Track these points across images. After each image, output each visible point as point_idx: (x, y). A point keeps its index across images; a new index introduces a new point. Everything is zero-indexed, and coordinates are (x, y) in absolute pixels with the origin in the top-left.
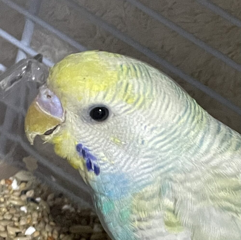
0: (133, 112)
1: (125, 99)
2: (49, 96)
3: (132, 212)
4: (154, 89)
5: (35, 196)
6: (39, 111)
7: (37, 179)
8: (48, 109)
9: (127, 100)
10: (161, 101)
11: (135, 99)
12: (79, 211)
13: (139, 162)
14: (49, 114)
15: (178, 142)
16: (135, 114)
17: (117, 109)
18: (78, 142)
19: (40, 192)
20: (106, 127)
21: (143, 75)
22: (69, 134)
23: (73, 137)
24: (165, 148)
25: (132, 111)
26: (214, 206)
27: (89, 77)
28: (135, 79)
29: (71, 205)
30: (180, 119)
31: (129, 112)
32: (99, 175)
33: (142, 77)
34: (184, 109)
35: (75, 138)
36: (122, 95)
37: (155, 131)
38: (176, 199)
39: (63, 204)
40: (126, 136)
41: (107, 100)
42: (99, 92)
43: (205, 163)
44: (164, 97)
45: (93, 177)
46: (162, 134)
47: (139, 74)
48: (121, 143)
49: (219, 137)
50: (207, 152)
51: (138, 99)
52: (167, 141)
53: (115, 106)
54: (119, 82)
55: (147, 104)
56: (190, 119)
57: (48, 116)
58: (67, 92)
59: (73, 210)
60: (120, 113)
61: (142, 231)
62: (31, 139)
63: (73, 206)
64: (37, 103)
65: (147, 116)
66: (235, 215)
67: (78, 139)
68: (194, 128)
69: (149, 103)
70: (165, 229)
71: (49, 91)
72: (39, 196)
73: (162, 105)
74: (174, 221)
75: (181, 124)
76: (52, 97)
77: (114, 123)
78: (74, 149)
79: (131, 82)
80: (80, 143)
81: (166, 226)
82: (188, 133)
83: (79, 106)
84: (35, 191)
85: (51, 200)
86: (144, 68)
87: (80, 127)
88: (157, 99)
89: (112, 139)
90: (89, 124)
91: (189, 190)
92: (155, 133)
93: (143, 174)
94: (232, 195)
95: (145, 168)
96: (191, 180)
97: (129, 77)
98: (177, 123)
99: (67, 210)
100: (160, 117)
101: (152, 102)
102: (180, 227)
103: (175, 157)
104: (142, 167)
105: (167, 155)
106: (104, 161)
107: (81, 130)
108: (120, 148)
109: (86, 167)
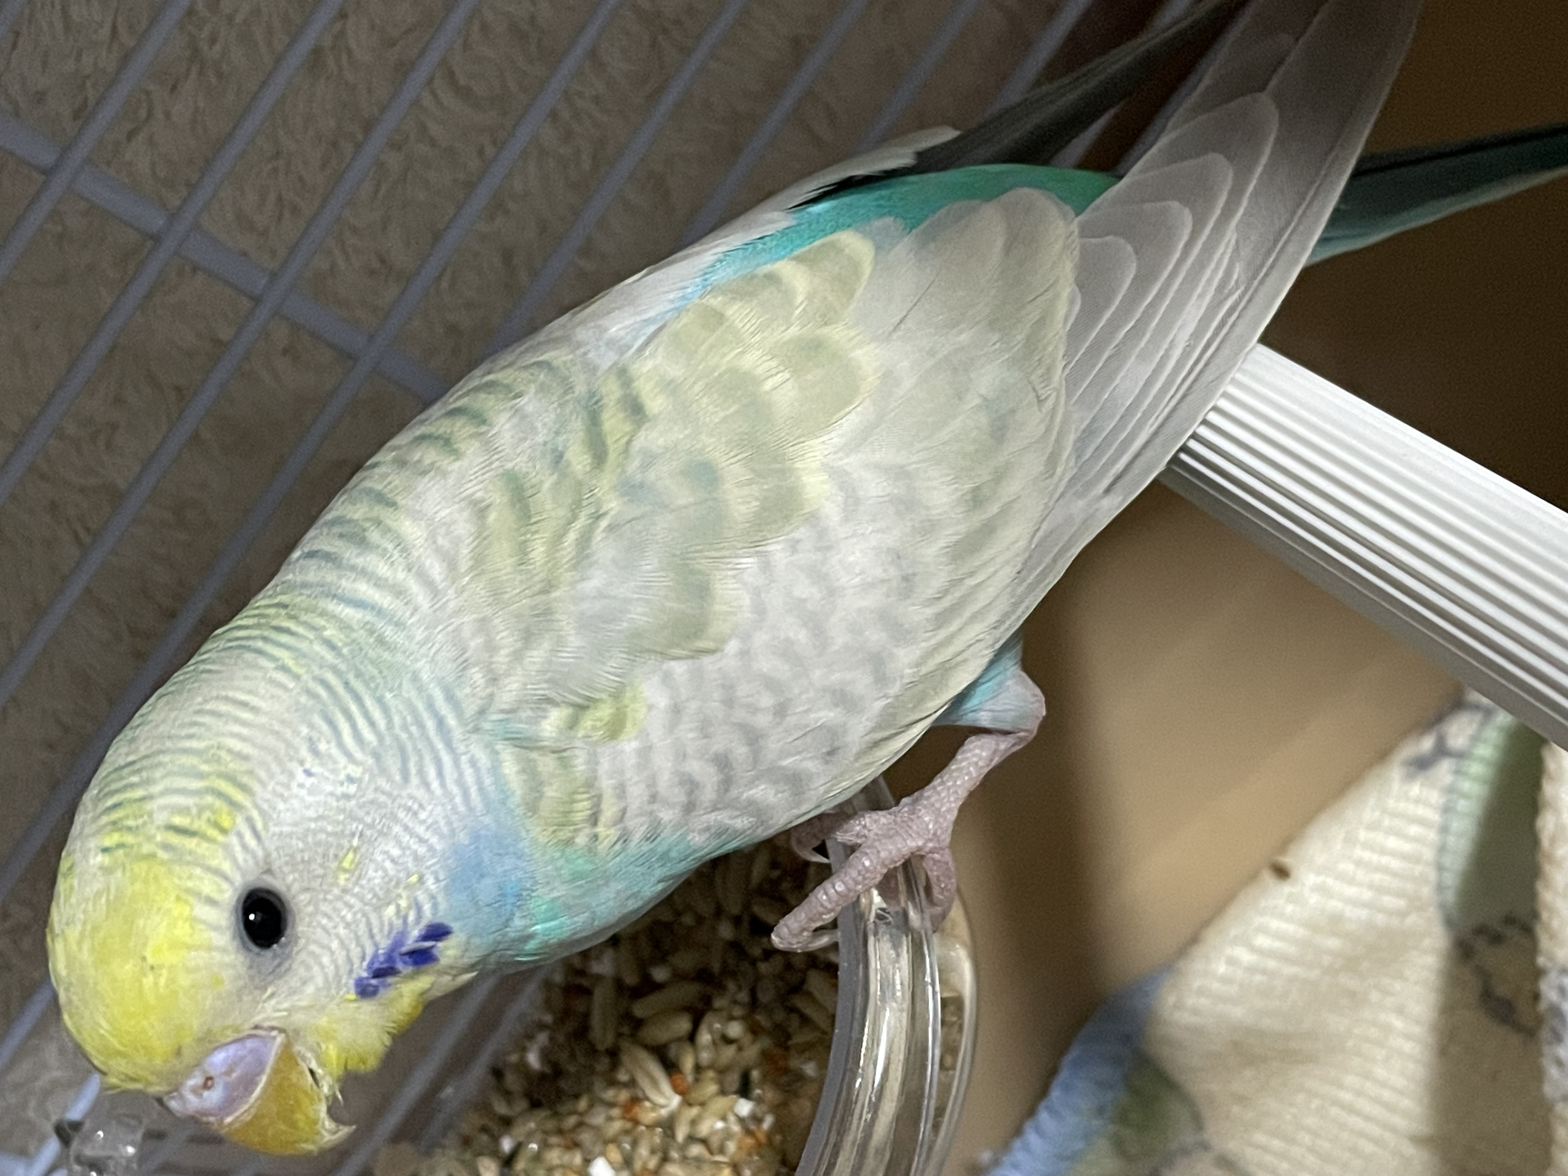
0: (262, 813)
1: (220, 838)
2: (208, 1083)
3: (569, 842)
4: (188, 744)
5: (495, 1152)
6: (253, 1111)
7: (443, 1147)
8: (248, 1083)
9: (224, 831)
10: (226, 723)
11: (218, 803)
12: (548, 1018)
13: (421, 794)
14: (264, 1079)
15: (359, 675)
16: (265, 806)
17: (251, 862)
18: (348, 992)
19: (485, 1138)
20: (304, 898)
21: (135, 779)
22: (323, 1021)
23: (332, 1006)
24: (377, 714)
25: (255, 814)
26: (573, 584)
27: (148, 954)
28: (149, 806)
29: (528, 1044)
30: (284, 669)
31: (259, 825)
32: (451, 928)
33: (148, 782)
34: (249, 656)
35: (337, 1000)
36: (205, 845)
37: (322, 747)
38: (539, 699)
39: (522, 1067)
40: (335, 834)
41: (221, 891)
42: (194, 920)
43: (435, 596)
44: (214, 714)
45: (453, 947)
46: (331, 723)
47: (139, 793)
48: (356, 850)
49: (350, 554)
50: (399, 592)
51: (220, 794)
52: (354, 708)
53: (239, 868)
54: (162, 855)
55: (233, 766)
56: (284, 638)
57: (269, 1083)
58: (195, 1023)
59: (543, 1038)
60: (260, 854)
61: (628, 815)
62: (340, 1134)
63: (530, 1037)
64: (229, 1120)
65: (275, 767)
66: (604, 523)
67: (339, 988)
68: (313, 628)
69: (231, 761)
70: (629, 740)
71: (191, 1082)
72: (496, 1140)
73: (238, 720)
74: (610, 711)
75: (302, 666)
76: (212, 1073)
77: (292, 872)
78: (368, 1007)
79: (161, 818)
80: (352, 982)
81: (623, 737)
82: (330, 645)
83: (241, 983)
84: (481, 1154)
85: (509, 1103)
86: (113, 776)
87: (304, 983)
88: (218, 734)
89: (342, 877)
90: (296, 949)
91: (517, 656)
92: (326, 746)
93: (460, 782)
94: (542, 523)
95: (440, 774)
96: (491, 647)
97: (145, 824)
98: (297, 677)
99: (545, 1055)
100: (277, 727)
101: (230, 751)
102: (629, 695)
103: (406, 685)
104: (435, 785)
105: (401, 707)
106: (409, 907)
107: (312, 978)
108: (373, 854)
109: (423, 967)
